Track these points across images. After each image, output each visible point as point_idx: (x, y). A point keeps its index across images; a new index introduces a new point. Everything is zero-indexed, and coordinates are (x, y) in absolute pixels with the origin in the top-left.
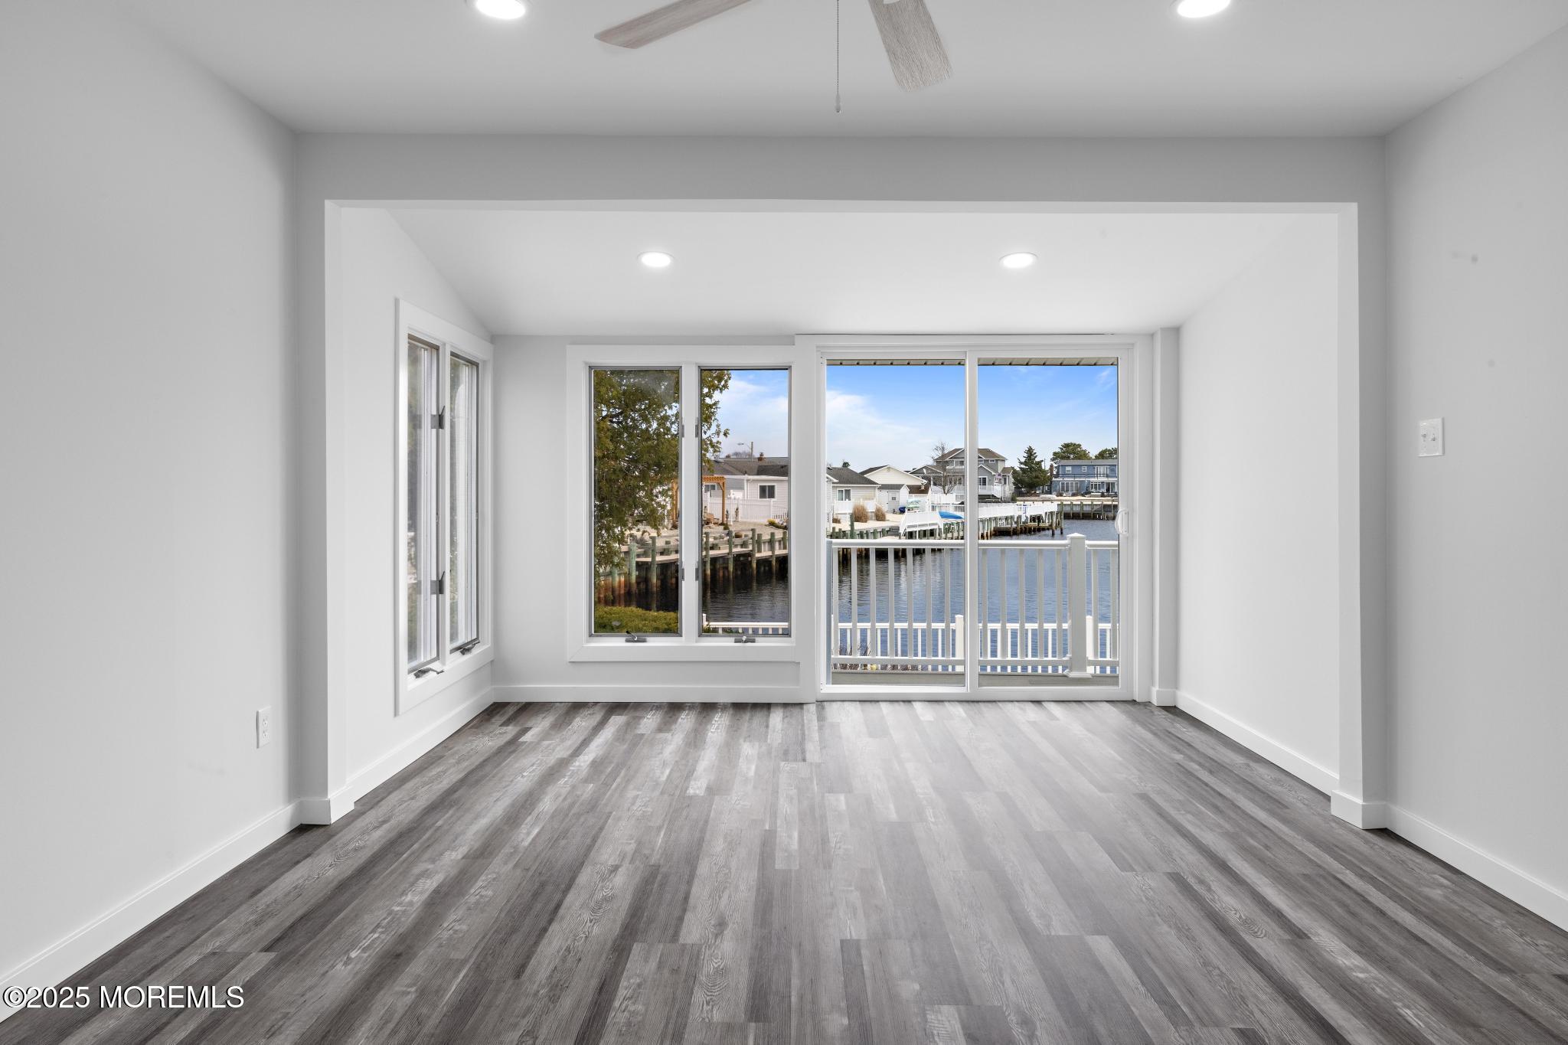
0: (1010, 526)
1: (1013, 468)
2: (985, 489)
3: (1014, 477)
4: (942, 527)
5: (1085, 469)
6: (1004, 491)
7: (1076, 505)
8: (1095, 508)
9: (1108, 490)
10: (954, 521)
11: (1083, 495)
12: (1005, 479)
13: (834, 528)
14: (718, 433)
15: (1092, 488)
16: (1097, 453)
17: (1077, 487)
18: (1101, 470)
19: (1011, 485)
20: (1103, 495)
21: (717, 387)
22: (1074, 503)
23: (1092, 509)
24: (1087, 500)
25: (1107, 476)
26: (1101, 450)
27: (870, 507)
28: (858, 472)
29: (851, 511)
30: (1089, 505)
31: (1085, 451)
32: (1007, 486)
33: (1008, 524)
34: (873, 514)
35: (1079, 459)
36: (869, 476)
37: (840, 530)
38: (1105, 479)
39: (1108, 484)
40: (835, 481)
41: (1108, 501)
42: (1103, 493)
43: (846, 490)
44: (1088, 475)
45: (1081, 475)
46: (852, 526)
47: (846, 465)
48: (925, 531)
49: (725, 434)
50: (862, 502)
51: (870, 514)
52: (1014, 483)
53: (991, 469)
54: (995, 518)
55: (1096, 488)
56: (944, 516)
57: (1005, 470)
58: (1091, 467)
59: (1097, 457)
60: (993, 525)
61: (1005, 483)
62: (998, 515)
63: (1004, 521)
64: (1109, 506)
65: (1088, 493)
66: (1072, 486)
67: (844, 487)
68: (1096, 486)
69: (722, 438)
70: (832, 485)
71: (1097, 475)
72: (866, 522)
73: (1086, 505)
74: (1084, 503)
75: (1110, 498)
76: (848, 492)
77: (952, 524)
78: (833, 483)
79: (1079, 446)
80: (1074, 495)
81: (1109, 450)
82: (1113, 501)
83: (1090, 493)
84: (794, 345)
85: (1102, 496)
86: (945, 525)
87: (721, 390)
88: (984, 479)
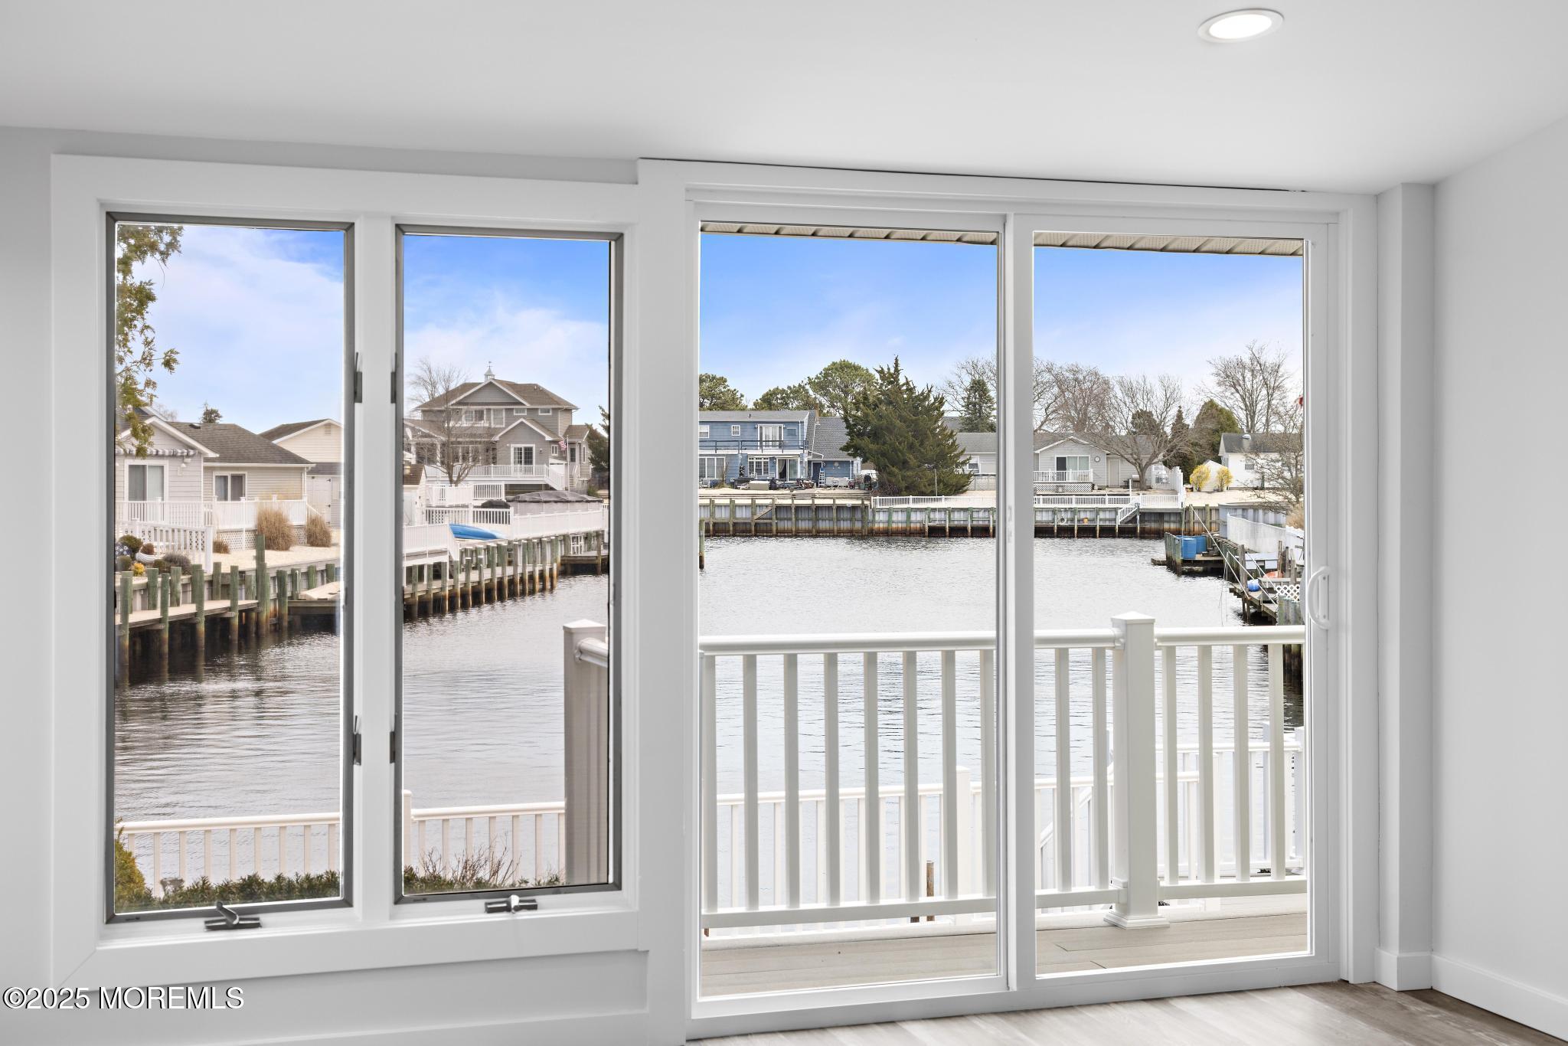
0: (594, 553)
1: (589, 427)
2: (531, 471)
3: (591, 447)
4: (456, 558)
5: (736, 431)
6: (571, 477)
7: (720, 506)
8: (760, 513)
9: (783, 475)
10: (479, 543)
11: (733, 485)
12: (573, 451)
13: (217, 566)
14: (147, 360)
15: (751, 471)
16: (758, 396)
17: (720, 466)
18: (770, 432)
19: (587, 461)
20: (773, 486)
21: (153, 247)
22: (717, 501)
23: (753, 514)
24: (742, 496)
25: (782, 446)
26: (765, 391)
27: (296, 515)
28: (258, 430)
29: (252, 525)
30: (746, 506)
31: (734, 392)
32: (577, 467)
33: (589, 549)
34: (302, 532)
35: (723, 408)
36: (288, 443)
37: (234, 568)
38: (776, 452)
39: (783, 462)
40: (211, 455)
41: (784, 497)
42: (773, 481)
43: (233, 477)
44: (742, 443)
45: (729, 443)
46: (260, 558)
47: (210, 416)
48: (421, 568)
49: (168, 364)
50: (275, 504)
51: (294, 532)
52: (592, 460)
53: (543, 427)
54: (565, 538)
55: (759, 471)
56: (460, 534)
57: (571, 430)
58: (749, 426)
59: (758, 406)
60: (560, 551)
61: (573, 459)
62: (571, 530)
63: (582, 542)
64: (787, 508)
65: (742, 480)
66: (711, 466)
67: (230, 469)
68: (760, 468)
69: (158, 371)
70: (203, 464)
71: (762, 443)
72: (287, 549)
73: (741, 506)
74: (737, 502)
75: (787, 492)
76: (238, 480)
77: (476, 551)
78: (207, 460)
79: (723, 380)
80: (715, 485)
81: (784, 390)
82: (794, 497)
83: (747, 481)
84: (637, 183)
85: (771, 488)
86: (464, 552)
87: (165, 255)
88: (529, 451)
